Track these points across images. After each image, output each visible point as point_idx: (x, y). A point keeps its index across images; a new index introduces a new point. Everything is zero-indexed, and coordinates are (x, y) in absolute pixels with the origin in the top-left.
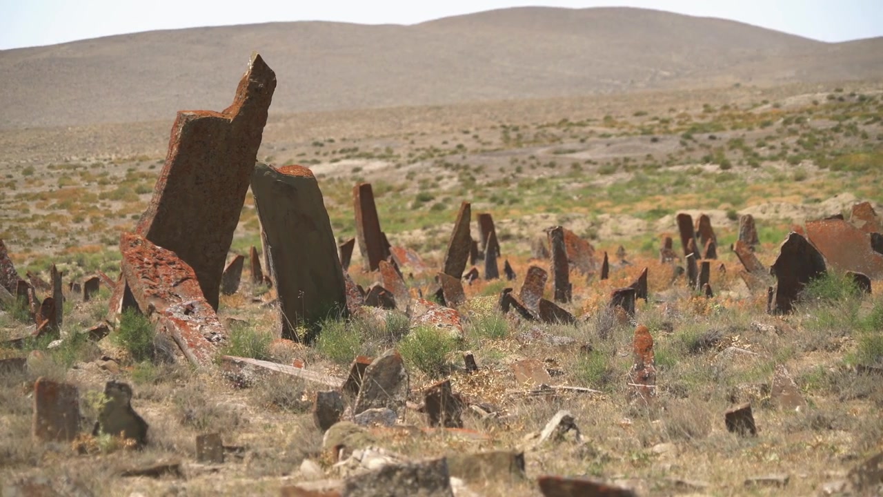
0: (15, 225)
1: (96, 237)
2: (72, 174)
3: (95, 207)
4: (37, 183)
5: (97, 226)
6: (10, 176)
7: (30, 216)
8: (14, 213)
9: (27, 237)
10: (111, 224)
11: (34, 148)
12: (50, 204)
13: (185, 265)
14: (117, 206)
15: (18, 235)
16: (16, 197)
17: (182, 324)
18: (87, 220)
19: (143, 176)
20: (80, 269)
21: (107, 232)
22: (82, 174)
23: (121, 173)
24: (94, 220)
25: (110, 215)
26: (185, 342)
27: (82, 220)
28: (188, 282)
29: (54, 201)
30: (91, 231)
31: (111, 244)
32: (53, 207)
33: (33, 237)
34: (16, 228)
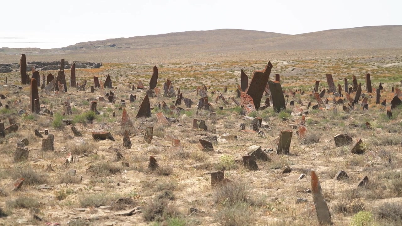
0: (320, 74)
1: (337, 78)
2: (339, 62)
3: (340, 70)
4: (330, 63)
5: (338, 75)
6: (325, 62)
7: (324, 72)
8: (321, 71)
9: (322, 77)
10: (342, 75)
11: (338, 54)
12: (330, 69)
13: (252, 98)
14: (345, 70)
15: (320, 76)
16: (324, 67)
17: (248, 109)
18: (337, 73)
19: (355, 63)
20: (321, 87)
21: (340, 77)
22: (341, 62)
23: (350, 62)
24: (338, 74)
25: (342, 73)
26: (248, 112)
27: (336, 73)
28: (251, 101)
29: (331, 68)
30: (337, 76)
31: (340, 79)
32: (330, 70)
33: (323, 77)
34: (320, 75)
